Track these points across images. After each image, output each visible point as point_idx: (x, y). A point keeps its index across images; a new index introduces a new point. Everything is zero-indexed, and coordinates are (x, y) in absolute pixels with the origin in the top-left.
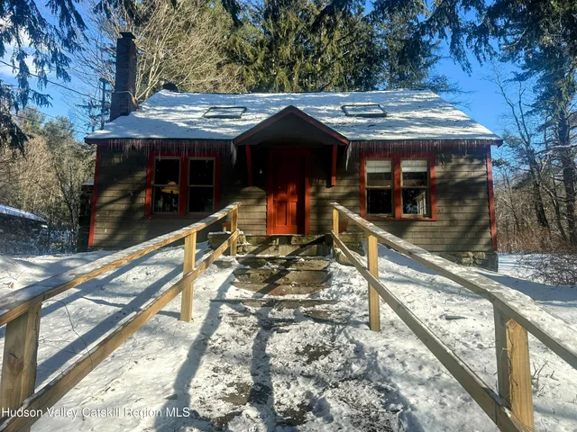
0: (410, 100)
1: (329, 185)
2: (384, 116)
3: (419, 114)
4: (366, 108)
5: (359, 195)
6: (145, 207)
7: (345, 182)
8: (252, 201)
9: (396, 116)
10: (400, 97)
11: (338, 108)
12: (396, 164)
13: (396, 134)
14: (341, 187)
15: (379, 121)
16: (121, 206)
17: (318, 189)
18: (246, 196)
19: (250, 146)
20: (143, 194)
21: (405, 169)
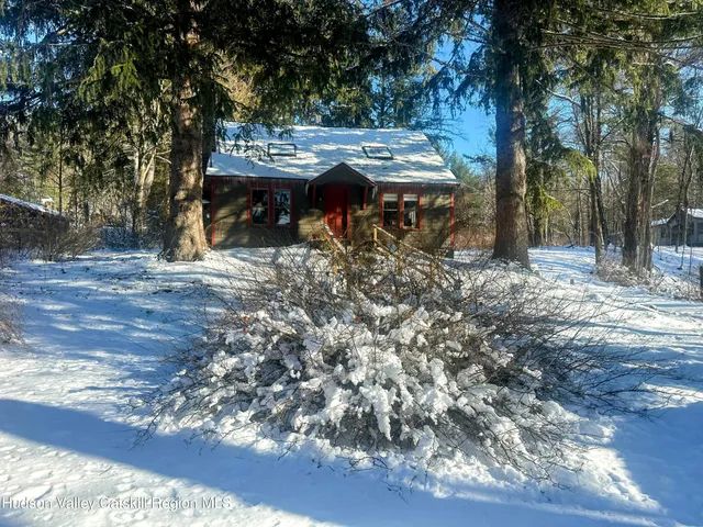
0: (408, 141)
1: (362, 209)
2: (391, 158)
3: (414, 158)
4: (379, 150)
5: (380, 215)
6: (247, 221)
7: (371, 207)
8: (315, 218)
9: (399, 159)
10: (401, 138)
11: (360, 149)
12: (400, 197)
13: (401, 177)
14: (367, 211)
15: (389, 163)
16: (231, 220)
17: (355, 211)
18: (311, 215)
19: (317, 187)
20: (246, 212)
21: (405, 199)
